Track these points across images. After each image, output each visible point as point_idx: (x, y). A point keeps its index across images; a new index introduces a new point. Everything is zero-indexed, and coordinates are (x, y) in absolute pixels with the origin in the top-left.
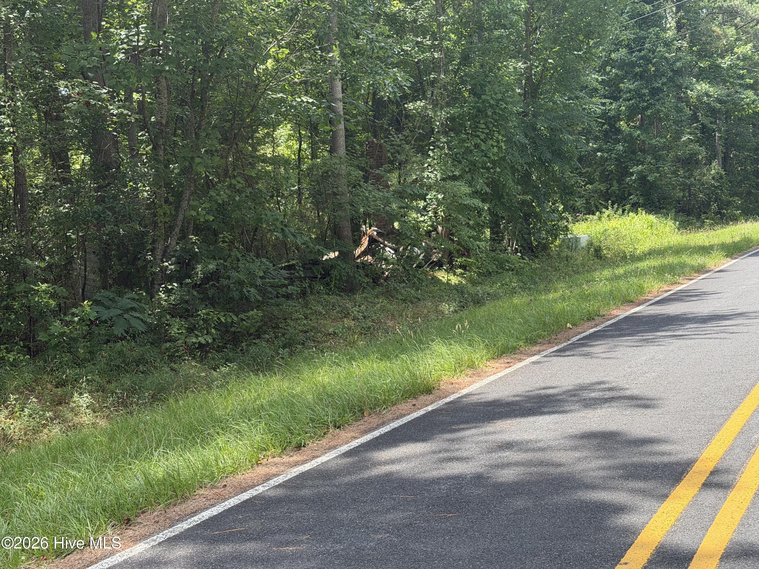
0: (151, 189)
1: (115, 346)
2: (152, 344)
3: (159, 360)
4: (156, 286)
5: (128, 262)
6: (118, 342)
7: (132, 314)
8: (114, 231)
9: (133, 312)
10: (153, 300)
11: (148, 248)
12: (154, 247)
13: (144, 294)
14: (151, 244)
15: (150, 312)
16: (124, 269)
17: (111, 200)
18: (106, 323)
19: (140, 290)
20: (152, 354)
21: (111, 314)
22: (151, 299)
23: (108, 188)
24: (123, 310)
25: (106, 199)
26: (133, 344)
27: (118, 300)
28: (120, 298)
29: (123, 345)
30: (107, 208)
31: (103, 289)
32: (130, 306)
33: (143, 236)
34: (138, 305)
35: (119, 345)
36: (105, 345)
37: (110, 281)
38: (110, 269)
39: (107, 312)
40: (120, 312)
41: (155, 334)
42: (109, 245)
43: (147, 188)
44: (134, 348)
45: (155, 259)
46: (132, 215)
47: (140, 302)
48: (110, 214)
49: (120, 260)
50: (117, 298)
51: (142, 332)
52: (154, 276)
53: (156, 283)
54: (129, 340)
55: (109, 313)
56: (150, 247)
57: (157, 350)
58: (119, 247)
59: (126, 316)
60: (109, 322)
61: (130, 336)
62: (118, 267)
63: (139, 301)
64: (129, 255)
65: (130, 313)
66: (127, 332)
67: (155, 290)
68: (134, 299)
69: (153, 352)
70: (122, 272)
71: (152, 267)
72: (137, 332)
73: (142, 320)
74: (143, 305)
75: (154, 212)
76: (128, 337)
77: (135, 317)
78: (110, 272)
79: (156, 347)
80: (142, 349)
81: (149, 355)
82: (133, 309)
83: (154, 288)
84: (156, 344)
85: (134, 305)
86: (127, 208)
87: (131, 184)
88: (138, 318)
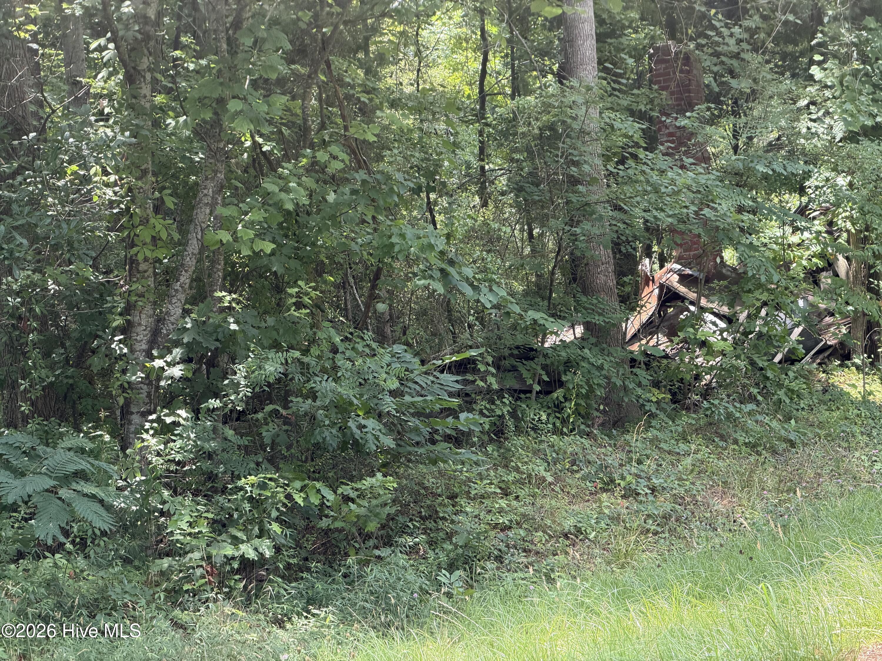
0: (121, 179)
1: (37, 568)
2: (126, 561)
3: (143, 602)
4: (136, 419)
5: (67, 360)
6: (45, 557)
7: (79, 488)
8: (34, 285)
9: (82, 483)
10: (128, 451)
11: (115, 324)
12: (128, 322)
13: (107, 438)
14: (121, 314)
15: (121, 483)
16: (57, 377)
17: (27, 209)
18: (15, 511)
19: (95, 428)
20: (128, 587)
21: (29, 489)
22: (123, 449)
23: (19, 178)
24: (56, 478)
25: (15, 207)
26: (81, 562)
27: (45, 453)
28: (49, 450)
29: (56, 565)
30: (16, 228)
31: (8, 427)
32: (71, 468)
33: (101, 295)
34: (92, 465)
35: (48, 563)
36: (13, 566)
37: (25, 408)
38: (23, 379)
39: (17, 482)
40: (49, 483)
41: (133, 537)
42: (20, 318)
43: (113, 178)
44: (82, 571)
45: (132, 350)
46: (76, 245)
47: (97, 457)
48: (25, 242)
49: (47, 355)
50: (41, 449)
51: (104, 533)
52: (130, 394)
53: (134, 409)
54: (70, 553)
55: (24, 487)
56: (118, 321)
57: (137, 577)
58: (43, 323)
59: (63, 493)
60: (23, 510)
61: (73, 542)
62: (44, 373)
63: (95, 454)
64: (68, 344)
65: (74, 486)
66: (66, 533)
67: (132, 428)
68: (81, 451)
69: (130, 582)
70: (52, 383)
71: (124, 372)
72: (90, 532)
73: (101, 502)
74: (103, 465)
75: (129, 236)
76: (69, 546)
77: (86, 495)
78: (24, 385)
79: (138, 568)
80: (102, 573)
81: (118, 590)
82: (80, 475)
83: (130, 423)
84: (136, 563)
85: (83, 464)
86: (64, 226)
87: (74, 167)
88: (93, 497)
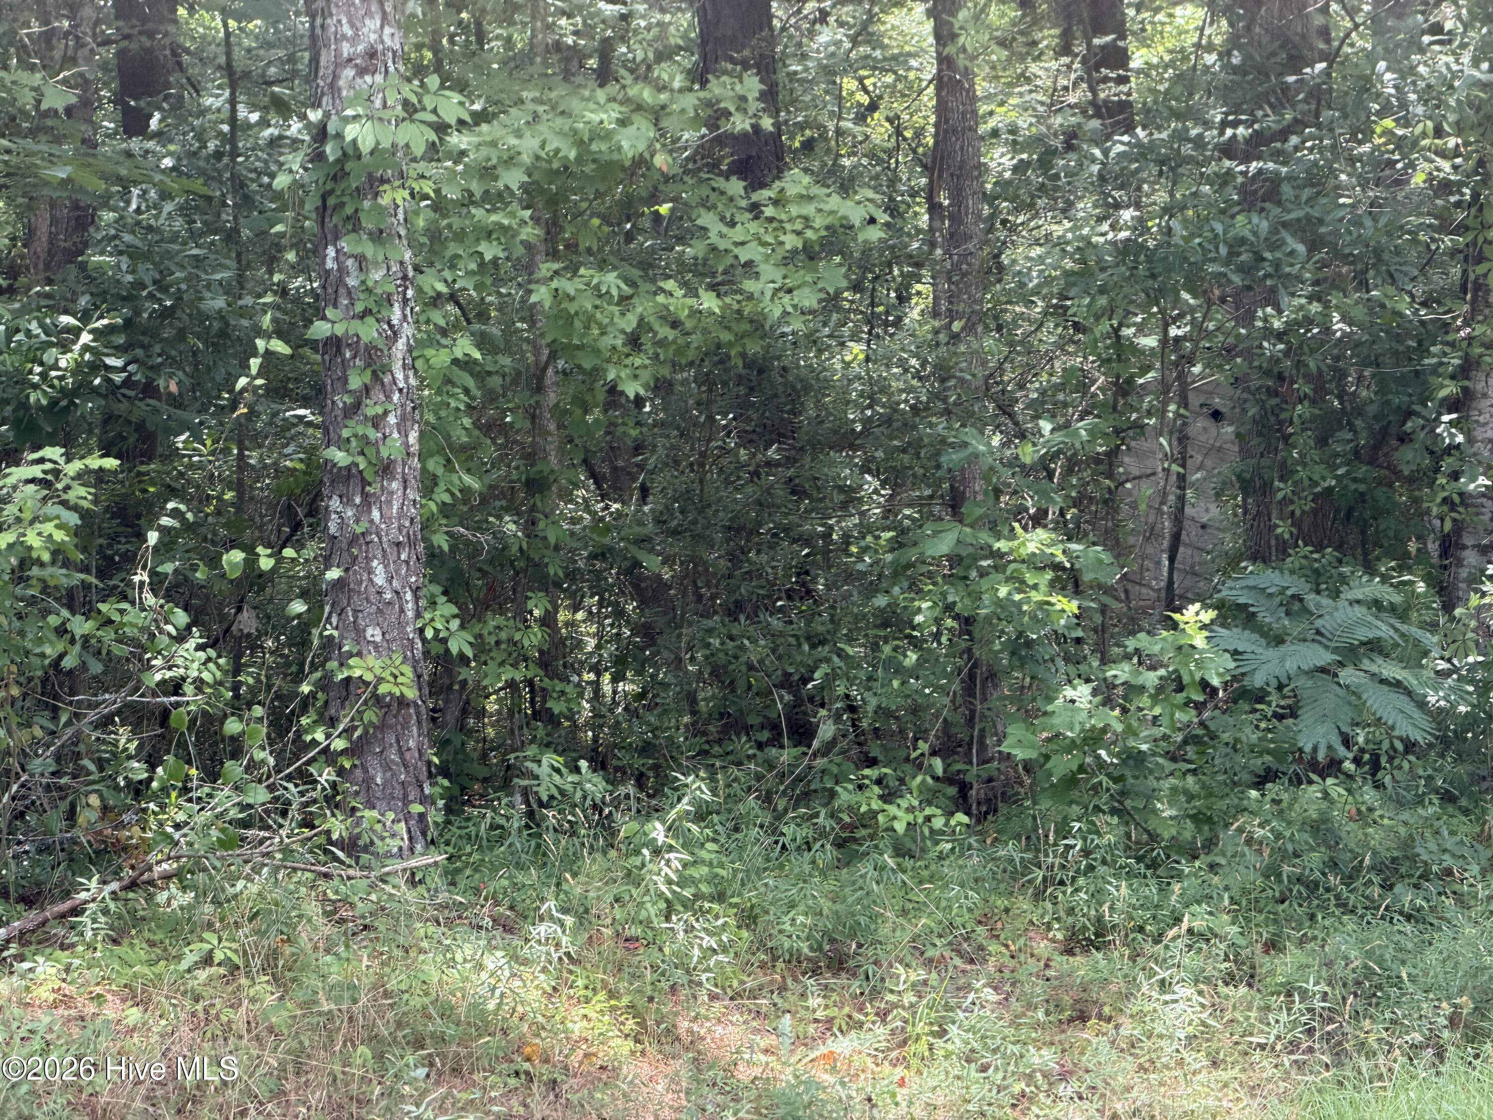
0: (1466, 144)
1: (1295, 800)
2: (1448, 798)
3: (1475, 869)
4: (1471, 557)
5: (1356, 452)
6: (1310, 782)
7: (1374, 669)
8: (1309, 322)
9: (1380, 661)
10: (1458, 612)
11: (1443, 393)
12: (1465, 390)
13: (1421, 587)
14: (1453, 377)
15: (1442, 665)
16: (1339, 478)
17: (1307, 193)
18: (1260, 700)
19: (1402, 569)
20: (1450, 843)
21: (1291, 665)
22: (1448, 608)
23: (1294, 140)
24: (1336, 650)
25: (1287, 190)
26: (1369, 795)
27: (1318, 606)
28: (1325, 601)
29: (1326, 795)
30: (1285, 225)
31: (1254, 559)
32: (1363, 634)
33: (1420, 343)
34: (1397, 630)
35: (1313, 792)
36: (1254, 793)
37: (1283, 529)
38: (1282, 479)
39: (1271, 653)
40: (1324, 657)
41: (1460, 758)
42: (1281, 377)
43: (1452, 142)
44: (1371, 810)
45: (1470, 440)
46: (1386, 256)
47: (1403, 617)
48: (1301, 248)
49: (1322, 441)
50: (1311, 599)
51: (1410, 746)
52: (1462, 514)
53: (1468, 540)
54: (1350, 777)
55: (1282, 661)
56: (1449, 389)
57: (1465, 828)
58: (1320, 390)
59: (1347, 675)
60: (1274, 698)
61: (1357, 761)
62: (1318, 470)
63: (1400, 613)
64: (1359, 423)
65: (1366, 664)
66: (1347, 742)
67: (1464, 573)
68: (1376, 604)
69: (1452, 833)
70: (1329, 490)
71: (1455, 476)
72: (1386, 745)
73: (1409, 693)
74: (1417, 632)
75: (1475, 242)
76: (1348, 766)
77: (1383, 681)
78: (1283, 489)
79: (1466, 812)
80: (1405, 816)
81: (1432, 846)
82: (1375, 647)
83: (1460, 563)
84: (1464, 802)
85: (1383, 629)
86: (1368, 222)
87: (1388, 123)
88: (1397, 684)
